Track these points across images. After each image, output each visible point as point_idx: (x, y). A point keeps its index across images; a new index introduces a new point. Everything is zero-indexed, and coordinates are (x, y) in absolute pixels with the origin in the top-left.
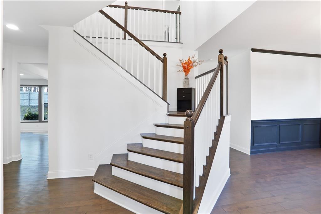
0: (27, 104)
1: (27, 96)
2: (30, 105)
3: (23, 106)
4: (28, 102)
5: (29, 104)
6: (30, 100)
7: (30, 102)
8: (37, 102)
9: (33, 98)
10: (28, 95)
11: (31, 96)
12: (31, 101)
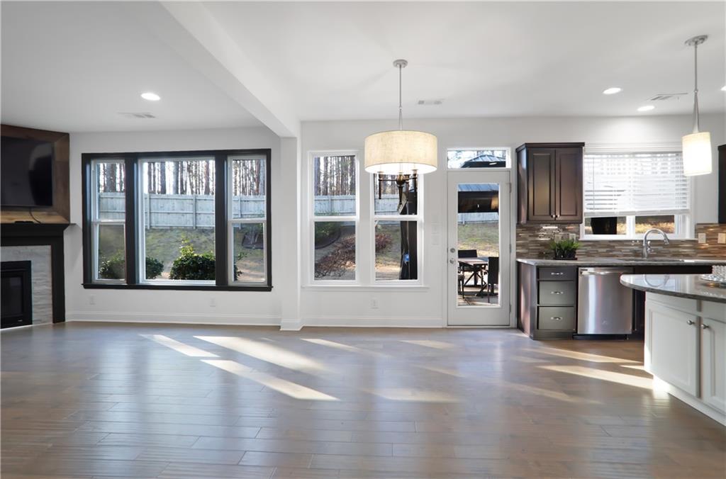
0: (190, 224)
1: (191, 206)
2: (196, 227)
3: (183, 230)
4: (193, 218)
5: (196, 224)
6: (196, 213)
7: (196, 219)
8: (213, 218)
9: (202, 210)
10: (194, 202)
11: (199, 204)
12: (198, 217)
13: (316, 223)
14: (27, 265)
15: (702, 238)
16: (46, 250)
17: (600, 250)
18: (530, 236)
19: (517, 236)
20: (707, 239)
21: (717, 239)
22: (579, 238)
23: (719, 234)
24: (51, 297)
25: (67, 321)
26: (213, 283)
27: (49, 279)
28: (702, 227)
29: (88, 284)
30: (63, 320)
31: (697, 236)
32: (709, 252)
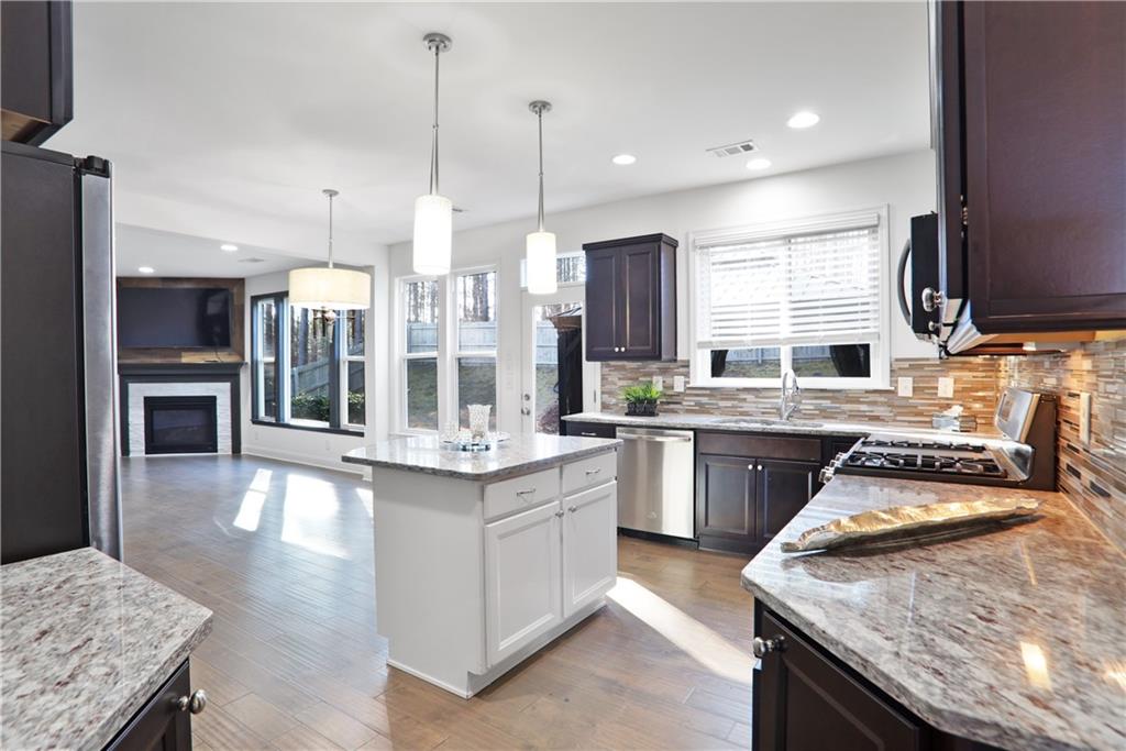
13: (408, 360)
14: (213, 399)
15: (905, 387)
16: (227, 386)
17: (722, 404)
18: (620, 379)
19: (603, 379)
20: (914, 389)
21: (937, 388)
22: (688, 383)
23: (940, 379)
24: (230, 429)
25: (242, 453)
26: (326, 425)
27: (229, 413)
28: (906, 365)
29: (256, 420)
30: (240, 451)
31: (894, 382)
32: (920, 414)
